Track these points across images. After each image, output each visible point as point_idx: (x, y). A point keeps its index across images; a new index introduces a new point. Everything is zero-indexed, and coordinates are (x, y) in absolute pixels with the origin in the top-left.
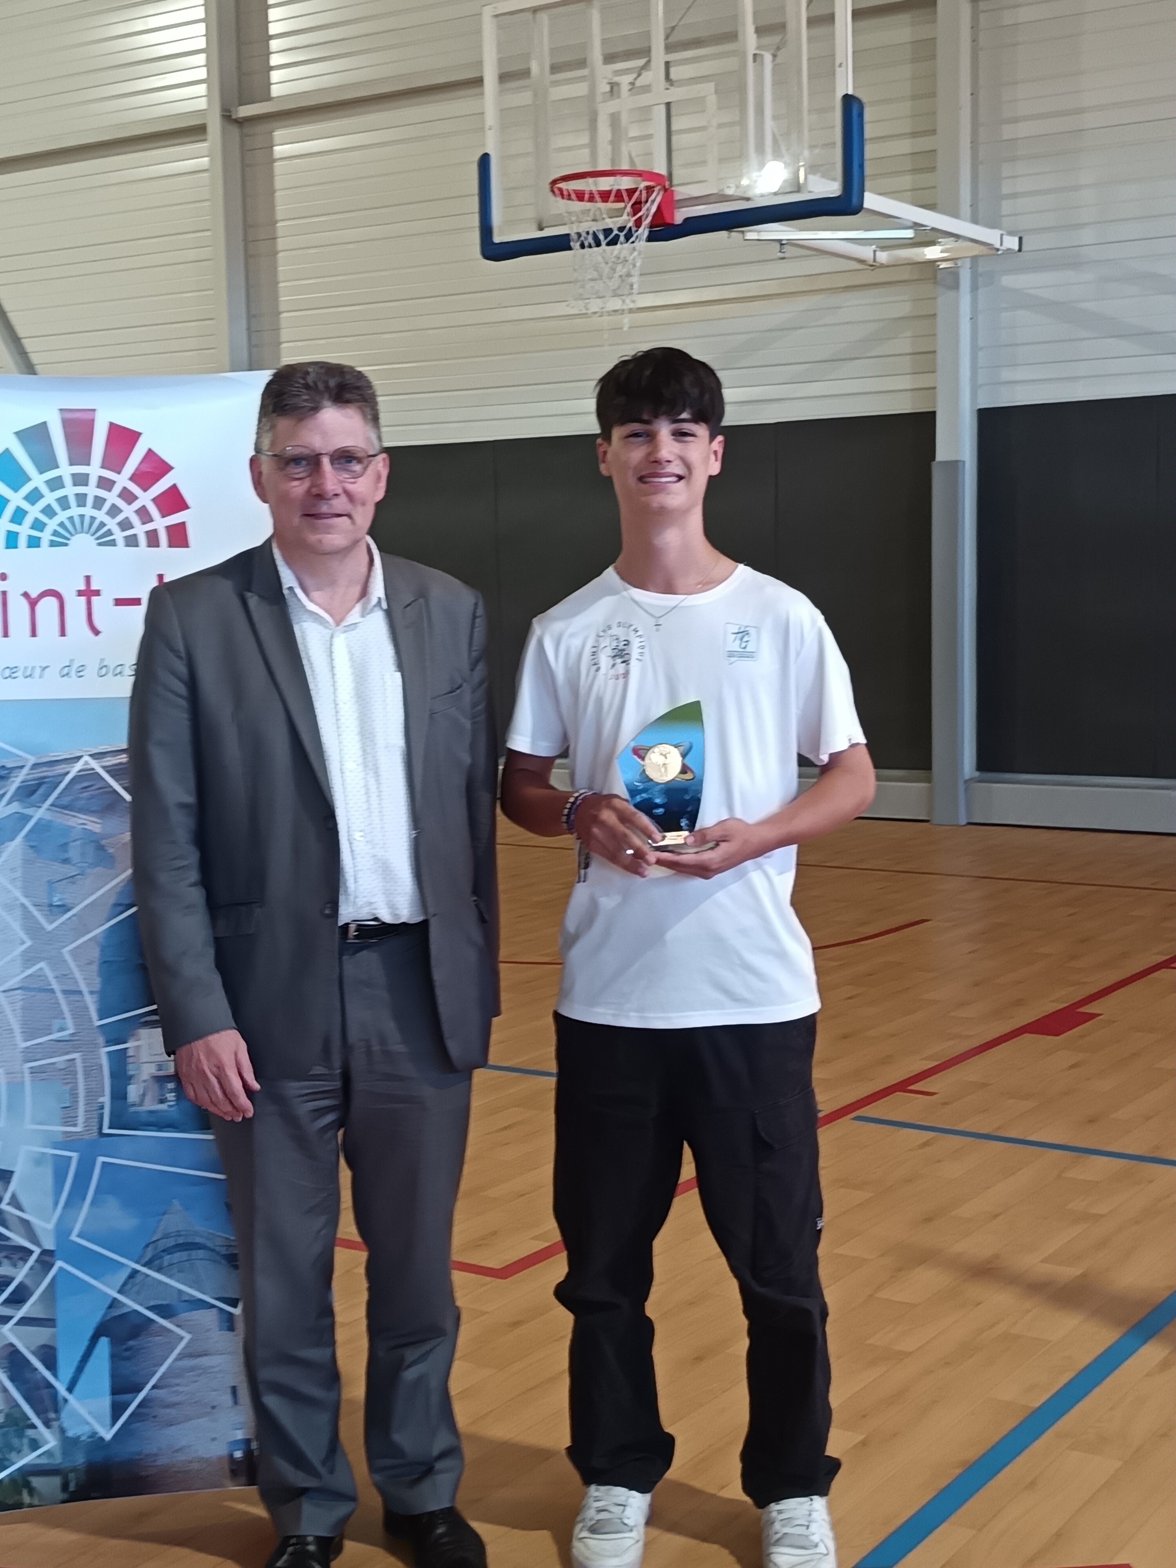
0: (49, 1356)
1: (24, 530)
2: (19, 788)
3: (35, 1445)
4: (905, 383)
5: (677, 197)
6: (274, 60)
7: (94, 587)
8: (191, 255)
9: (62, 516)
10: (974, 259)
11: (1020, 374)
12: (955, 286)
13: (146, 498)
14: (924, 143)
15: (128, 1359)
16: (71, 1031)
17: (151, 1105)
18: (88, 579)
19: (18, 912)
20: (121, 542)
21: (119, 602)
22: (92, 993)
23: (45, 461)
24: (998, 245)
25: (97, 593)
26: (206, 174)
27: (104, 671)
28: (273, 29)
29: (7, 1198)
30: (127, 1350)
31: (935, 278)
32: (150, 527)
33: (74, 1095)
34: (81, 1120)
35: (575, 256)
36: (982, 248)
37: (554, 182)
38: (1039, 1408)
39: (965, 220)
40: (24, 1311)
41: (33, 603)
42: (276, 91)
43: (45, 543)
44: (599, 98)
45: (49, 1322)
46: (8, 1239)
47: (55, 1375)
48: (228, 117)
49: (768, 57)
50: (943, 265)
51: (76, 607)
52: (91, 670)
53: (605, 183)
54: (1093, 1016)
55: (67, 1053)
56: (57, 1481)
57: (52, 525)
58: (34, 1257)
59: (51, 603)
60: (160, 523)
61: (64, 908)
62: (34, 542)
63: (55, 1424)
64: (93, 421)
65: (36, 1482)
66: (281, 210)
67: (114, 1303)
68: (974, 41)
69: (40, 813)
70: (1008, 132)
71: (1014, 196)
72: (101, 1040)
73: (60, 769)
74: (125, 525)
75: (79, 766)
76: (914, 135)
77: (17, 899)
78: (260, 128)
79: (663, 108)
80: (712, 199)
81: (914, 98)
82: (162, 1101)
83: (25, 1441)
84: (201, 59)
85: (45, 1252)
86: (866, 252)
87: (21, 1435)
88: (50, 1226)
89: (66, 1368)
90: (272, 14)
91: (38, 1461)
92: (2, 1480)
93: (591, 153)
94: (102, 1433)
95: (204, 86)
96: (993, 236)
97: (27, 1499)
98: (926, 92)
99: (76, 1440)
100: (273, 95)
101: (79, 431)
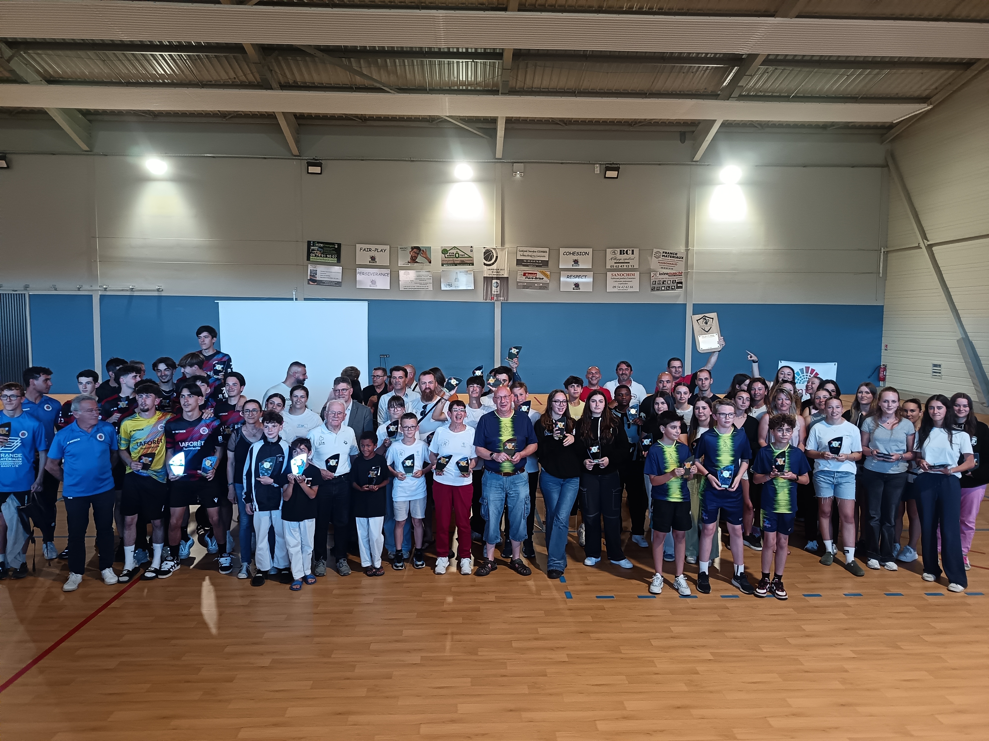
101: (807, 368)
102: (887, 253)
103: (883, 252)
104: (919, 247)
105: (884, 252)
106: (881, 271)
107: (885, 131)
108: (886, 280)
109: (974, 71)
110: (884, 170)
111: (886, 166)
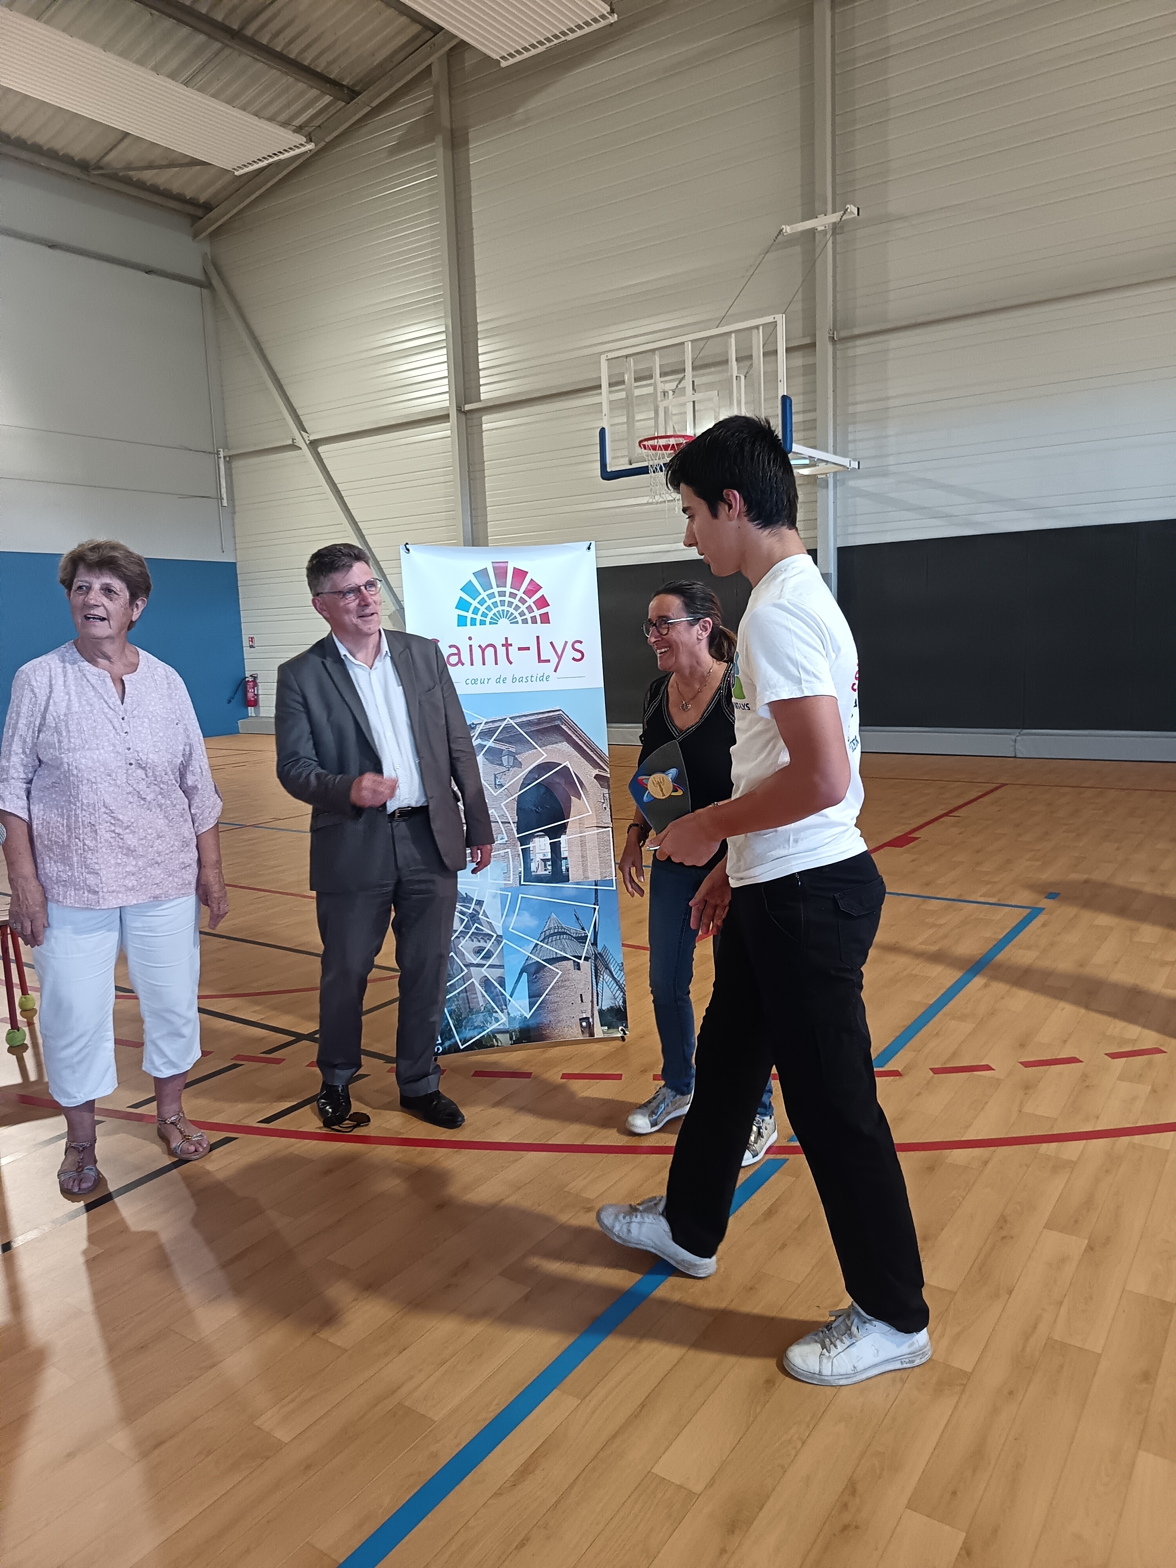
0: (502, 982)
1: (479, 617)
3: (497, 1020)
6: (482, 381)
7: (509, 643)
8: (442, 479)
9: (495, 610)
10: (835, 473)
11: (858, 529)
12: (827, 487)
13: (530, 602)
14: (809, 416)
15: (535, 982)
16: (506, 840)
17: (541, 872)
18: (506, 638)
20: (520, 622)
21: (520, 649)
22: (514, 823)
23: (487, 586)
24: (848, 466)
25: (511, 645)
26: (450, 439)
27: (514, 680)
28: (481, 366)
29: (481, 913)
30: (536, 978)
32: (532, 614)
33: (508, 866)
34: (512, 878)
35: (651, 477)
36: (840, 467)
37: (640, 442)
38: (932, 1005)
39: (832, 454)
40: (490, 962)
41: (483, 651)
42: (483, 397)
43: (487, 623)
44: (659, 400)
45: (502, 967)
46: (483, 930)
47: (505, 990)
48: (459, 410)
49: (743, 377)
50: (819, 476)
51: (501, 651)
52: (509, 680)
53: (662, 442)
54: (916, 839)
55: (504, 850)
56: (508, 1035)
57: (490, 614)
58: (494, 938)
59: (491, 649)
60: (537, 613)
61: (502, 786)
62: (483, 623)
63: (505, 1011)
64: (507, 567)
65: (498, 1036)
66: (486, 456)
67: (528, 958)
68: (834, 364)
69: (490, 743)
71: (855, 441)
72: (519, 843)
73: (496, 724)
74: (522, 614)
75: (505, 722)
76: (804, 412)
78: (476, 415)
79: (692, 403)
81: (804, 394)
82: (545, 870)
83: (493, 1018)
84: (446, 381)
85: (498, 936)
87: (491, 1015)
88: (501, 925)
89: (509, 988)
90: (481, 358)
91: (499, 1027)
92: (484, 1036)
93: (656, 426)
94: (526, 1015)
95: (447, 395)
96: (845, 461)
97: (496, 1044)
98: (811, 391)
99: (515, 1018)
100: (482, 399)
101: (501, 572)
102: (229, 460)
103: (222, 458)
104: (294, 447)
105: (225, 457)
106: (224, 496)
107: (199, 213)
108: (234, 513)
109: (360, 108)
110: (205, 291)
111: (205, 284)
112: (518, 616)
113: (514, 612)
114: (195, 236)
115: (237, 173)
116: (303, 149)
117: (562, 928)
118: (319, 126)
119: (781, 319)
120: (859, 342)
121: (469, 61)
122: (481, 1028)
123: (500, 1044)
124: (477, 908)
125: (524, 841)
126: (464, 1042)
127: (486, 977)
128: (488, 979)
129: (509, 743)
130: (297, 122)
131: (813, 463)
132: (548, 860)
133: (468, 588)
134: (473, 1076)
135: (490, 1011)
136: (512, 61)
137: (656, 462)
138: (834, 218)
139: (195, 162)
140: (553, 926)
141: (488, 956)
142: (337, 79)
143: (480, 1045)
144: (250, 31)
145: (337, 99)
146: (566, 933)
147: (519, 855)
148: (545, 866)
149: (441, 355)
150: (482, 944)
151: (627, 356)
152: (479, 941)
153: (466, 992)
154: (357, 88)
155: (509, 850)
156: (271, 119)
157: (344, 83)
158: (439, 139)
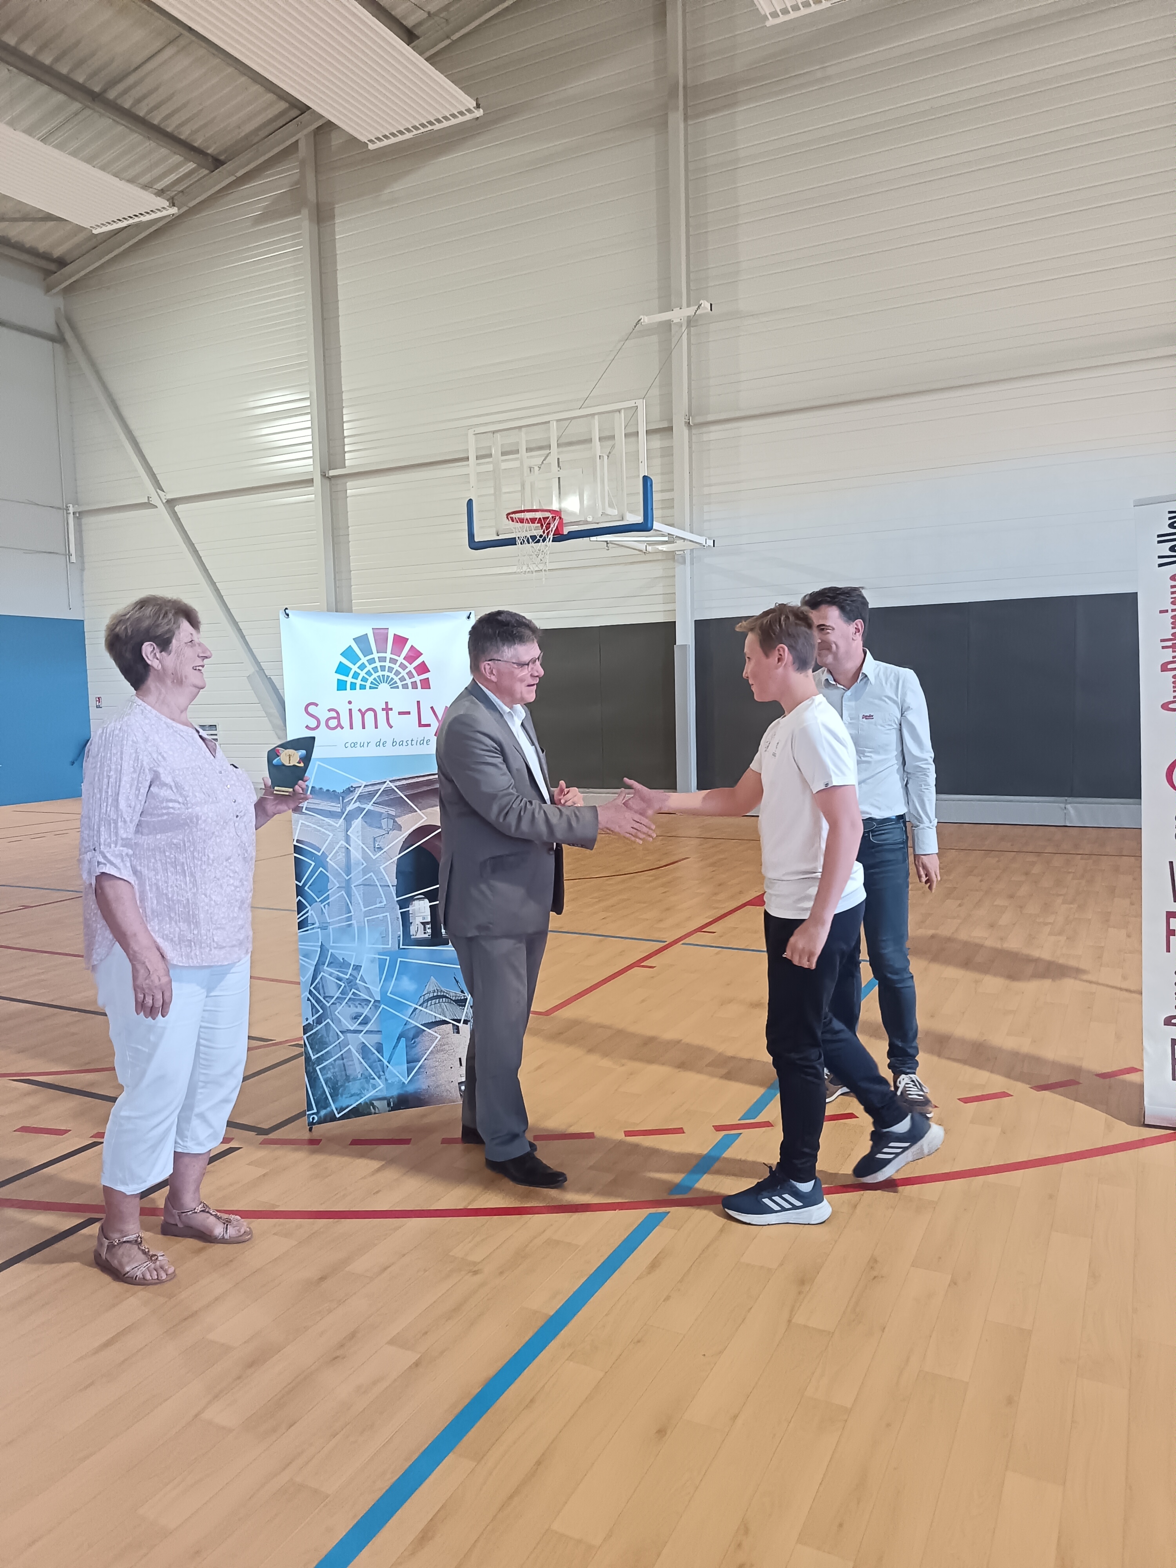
0: (380, 1049)
2: (359, 796)
3: (374, 1087)
4: (661, 608)
5: (564, 522)
6: (347, 448)
7: (389, 707)
8: (307, 542)
9: (375, 675)
10: (692, 550)
11: (715, 604)
12: (684, 562)
13: (411, 667)
14: (667, 496)
15: (413, 1047)
16: (385, 903)
18: (387, 703)
19: (360, 850)
20: (400, 687)
21: (400, 713)
22: (393, 886)
23: (367, 651)
24: (704, 544)
25: (391, 709)
26: (313, 503)
27: (394, 744)
28: (346, 433)
29: (359, 978)
30: (414, 1043)
31: (674, 559)
33: (387, 931)
34: (390, 942)
35: (517, 548)
36: (697, 545)
37: (508, 514)
39: (687, 532)
40: (368, 1027)
41: (363, 715)
42: (347, 463)
43: (368, 687)
44: (525, 475)
45: (379, 1032)
46: (360, 996)
47: (382, 1056)
48: (324, 475)
49: (606, 457)
50: (677, 553)
51: (382, 715)
52: (389, 743)
53: (529, 515)
55: (383, 913)
56: (385, 1102)
57: (371, 679)
58: (372, 1003)
59: (371, 713)
60: (417, 678)
61: (380, 849)
62: (363, 687)
63: (383, 1077)
64: (388, 633)
65: (375, 1103)
66: (350, 521)
67: (407, 1023)
68: (690, 448)
69: (369, 807)
70: (706, 490)
71: (710, 521)
72: (398, 907)
73: (376, 787)
74: (402, 679)
75: (385, 786)
76: (662, 491)
77: (360, 845)
78: (340, 481)
79: (557, 479)
80: (581, 523)
81: (662, 474)
83: (370, 1085)
84: (310, 446)
85: (375, 1001)
86: (642, 547)
87: (368, 1082)
88: (379, 990)
89: (387, 1054)
90: (346, 426)
91: (377, 1094)
92: (361, 1103)
93: (523, 501)
94: (404, 1080)
95: (311, 460)
96: (701, 540)
97: (373, 1110)
98: (668, 471)
99: (392, 1084)
100: (347, 465)
101: (381, 636)
102: (79, 516)
103: (72, 513)
104: (148, 505)
105: (74, 513)
106: (73, 552)
107: (52, 267)
108: (83, 570)
109: (223, 177)
110: (57, 346)
111: (58, 339)
112: (398, 681)
113: (394, 677)
114: (48, 289)
115: (95, 232)
116: (165, 213)
117: (441, 991)
118: (182, 191)
119: (641, 404)
120: (713, 428)
121: (336, 141)
122: (358, 1095)
123: (377, 1111)
124: (355, 973)
125: (404, 904)
126: (340, 1110)
127: (363, 1043)
128: (366, 1045)
129: (389, 806)
130: (160, 185)
131: (672, 539)
132: (428, 923)
133: (348, 653)
134: (350, 1145)
135: (367, 1078)
136: (379, 144)
137: (523, 535)
138: (690, 311)
139: (49, 218)
140: (432, 990)
141: (365, 1022)
142: (202, 147)
143: (357, 1112)
144: (112, 95)
145: (200, 166)
146: (446, 997)
147: (398, 918)
148: (425, 929)
149: (305, 421)
150: (359, 1010)
151: (494, 432)
152: (357, 1007)
153: (343, 1059)
154: (222, 158)
155: (388, 914)
156: (131, 181)
157: (209, 152)
158: (305, 212)
